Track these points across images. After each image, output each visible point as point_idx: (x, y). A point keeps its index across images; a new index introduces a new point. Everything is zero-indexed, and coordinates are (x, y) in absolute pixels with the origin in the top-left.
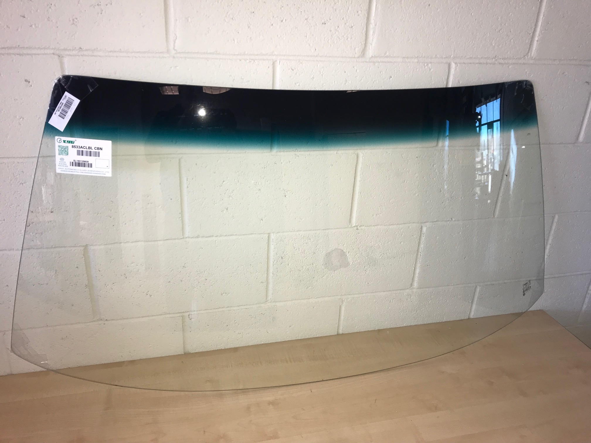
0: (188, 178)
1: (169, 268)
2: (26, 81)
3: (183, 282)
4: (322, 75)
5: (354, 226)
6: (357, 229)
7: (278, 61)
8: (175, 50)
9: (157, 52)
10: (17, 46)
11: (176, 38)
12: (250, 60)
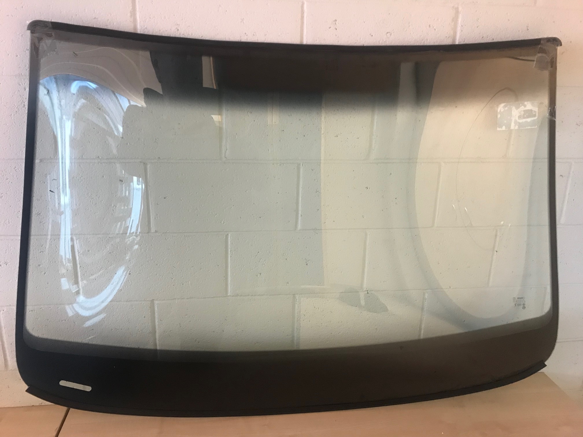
0: (232, 249)
1: (214, 320)
2: (120, 180)
3: (224, 332)
4: (336, 173)
5: (365, 291)
6: (367, 293)
7: (302, 164)
8: (225, 158)
9: (212, 159)
10: (117, 157)
11: (227, 150)
12: (281, 164)
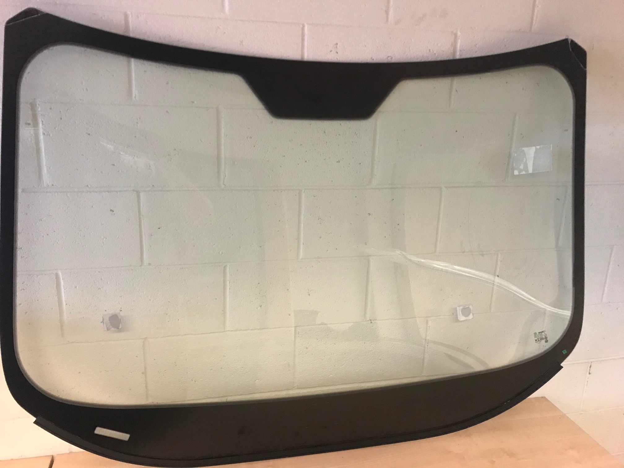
0: (230, 281)
2: (111, 210)
3: (223, 369)
4: (338, 200)
5: (369, 320)
6: (371, 323)
7: (303, 191)
8: (224, 185)
9: (210, 186)
10: (107, 186)
11: (225, 176)
12: (282, 190)
